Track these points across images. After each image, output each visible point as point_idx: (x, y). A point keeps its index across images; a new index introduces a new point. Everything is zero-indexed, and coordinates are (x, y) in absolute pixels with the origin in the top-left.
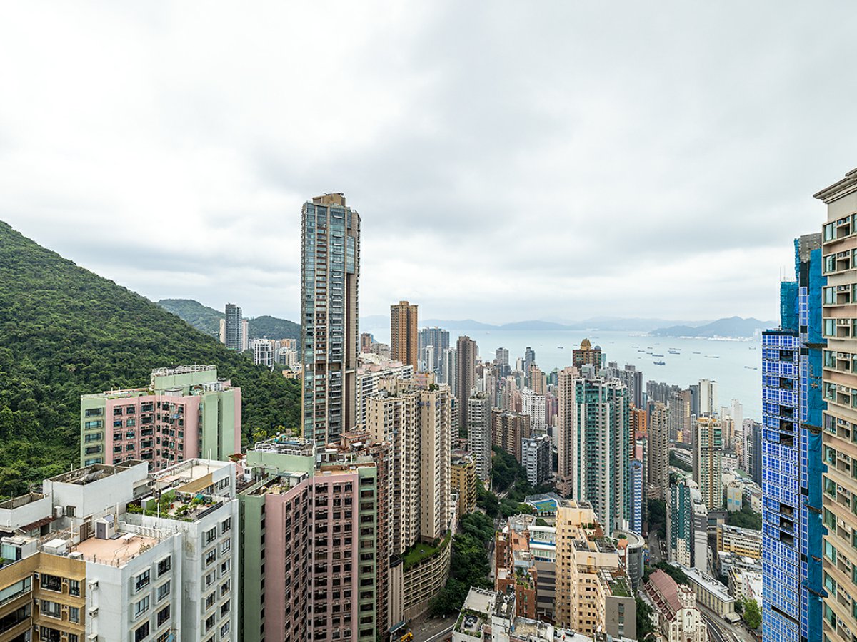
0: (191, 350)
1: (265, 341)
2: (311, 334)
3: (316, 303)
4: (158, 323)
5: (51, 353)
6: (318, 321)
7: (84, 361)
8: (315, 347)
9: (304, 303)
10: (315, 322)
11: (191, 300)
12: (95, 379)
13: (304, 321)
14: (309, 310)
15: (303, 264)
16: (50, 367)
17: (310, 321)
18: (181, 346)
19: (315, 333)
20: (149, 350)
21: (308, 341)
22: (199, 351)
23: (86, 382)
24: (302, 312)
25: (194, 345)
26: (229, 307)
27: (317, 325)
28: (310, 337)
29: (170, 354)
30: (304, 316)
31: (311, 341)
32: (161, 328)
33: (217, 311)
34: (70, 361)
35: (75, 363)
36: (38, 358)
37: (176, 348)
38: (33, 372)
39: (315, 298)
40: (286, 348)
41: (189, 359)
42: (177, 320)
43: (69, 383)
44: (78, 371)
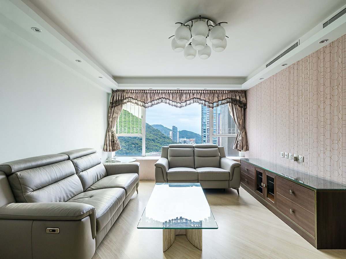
0: (164, 142)
1: (185, 139)
2: (205, 137)
3: (207, 125)
4: (154, 132)
5: (128, 141)
6: (208, 132)
7: (136, 144)
8: (207, 141)
9: (202, 125)
10: (207, 132)
11: (160, 125)
12: (139, 149)
13: (203, 132)
14: (204, 128)
15: (202, 111)
16: (129, 145)
17: (205, 132)
18: (161, 140)
19: (207, 136)
20: (152, 141)
21: (204, 139)
22: (166, 142)
23: (137, 150)
24: (202, 129)
25: (165, 140)
26: (174, 127)
27: (207, 133)
28: (205, 138)
29: (158, 143)
30: (203, 130)
31: (205, 139)
32: (155, 134)
33: (168, 129)
34: (133, 144)
35: (134, 145)
36: (126, 142)
37: (160, 141)
38: (125, 147)
39: (207, 123)
40: (192, 142)
41: (163, 144)
42: (159, 131)
43: (133, 150)
44: (135, 147)
